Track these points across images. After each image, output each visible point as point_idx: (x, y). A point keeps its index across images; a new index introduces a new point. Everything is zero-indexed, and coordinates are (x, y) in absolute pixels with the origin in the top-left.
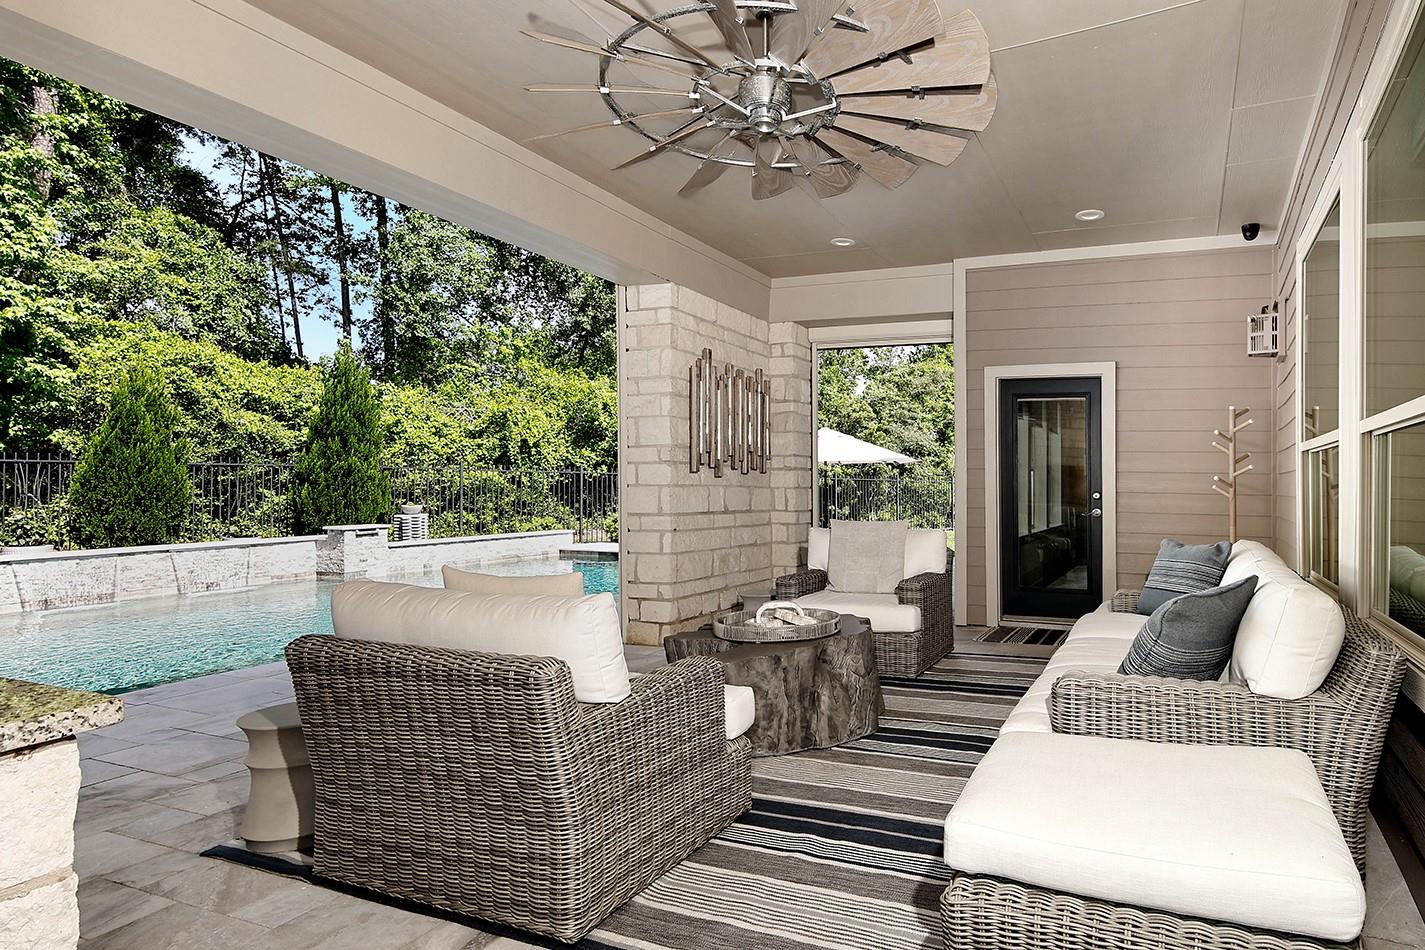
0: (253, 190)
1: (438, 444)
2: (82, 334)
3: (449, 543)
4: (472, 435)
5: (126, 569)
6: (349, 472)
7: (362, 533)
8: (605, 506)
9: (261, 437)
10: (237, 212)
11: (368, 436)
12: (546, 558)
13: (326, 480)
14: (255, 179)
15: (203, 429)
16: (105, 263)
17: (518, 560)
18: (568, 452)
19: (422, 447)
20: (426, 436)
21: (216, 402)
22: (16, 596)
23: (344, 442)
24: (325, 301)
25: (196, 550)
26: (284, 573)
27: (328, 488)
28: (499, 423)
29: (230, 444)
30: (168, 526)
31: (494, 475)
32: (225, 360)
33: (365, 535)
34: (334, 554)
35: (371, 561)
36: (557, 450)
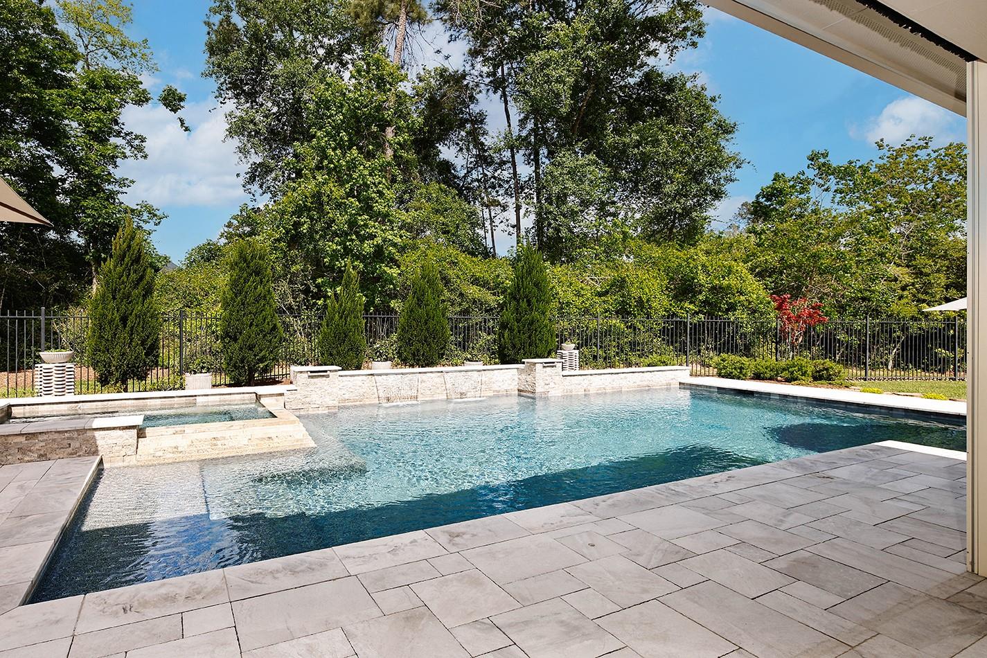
0: (472, 166)
1: (578, 301)
2: (402, 250)
3: (601, 374)
4: (600, 295)
5: (423, 381)
6: (532, 323)
7: (546, 365)
8: (699, 345)
9: (479, 300)
10: (465, 179)
11: (543, 298)
12: (668, 388)
13: (518, 327)
14: (473, 160)
15: (452, 297)
16: (413, 213)
17: (649, 389)
18: (671, 305)
19: (568, 304)
20: (570, 296)
21: (459, 281)
22: (376, 394)
23: (529, 302)
24: (504, 221)
25: (455, 371)
26: (500, 389)
27: (520, 333)
28: (620, 284)
29: (465, 305)
30: (439, 354)
31: (616, 322)
32: (462, 257)
33: (548, 366)
34: (529, 378)
35: (552, 385)
36: (661, 302)
